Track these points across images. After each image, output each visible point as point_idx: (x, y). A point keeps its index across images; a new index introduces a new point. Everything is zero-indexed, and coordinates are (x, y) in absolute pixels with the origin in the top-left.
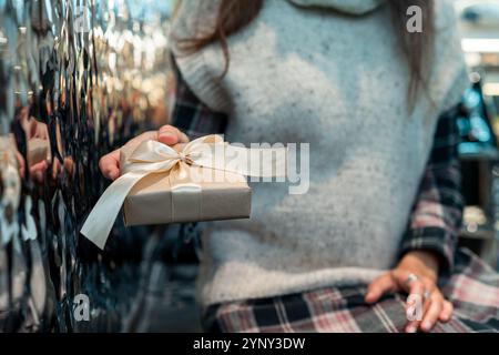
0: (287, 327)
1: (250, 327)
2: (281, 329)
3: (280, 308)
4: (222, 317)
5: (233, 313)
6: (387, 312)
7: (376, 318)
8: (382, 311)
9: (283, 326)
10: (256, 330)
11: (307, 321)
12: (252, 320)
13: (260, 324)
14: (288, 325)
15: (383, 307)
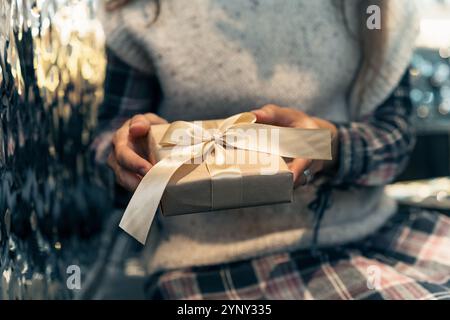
0: (233, 294)
1: (193, 293)
2: (226, 296)
3: (226, 274)
4: (164, 284)
5: (175, 280)
6: (340, 277)
7: (329, 282)
8: (336, 276)
9: (228, 293)
10: (198, 297)
11: (255, 287)
12: (196, 287)
13: (203, 291)
14: (234, 292)
15: (336, 272)
